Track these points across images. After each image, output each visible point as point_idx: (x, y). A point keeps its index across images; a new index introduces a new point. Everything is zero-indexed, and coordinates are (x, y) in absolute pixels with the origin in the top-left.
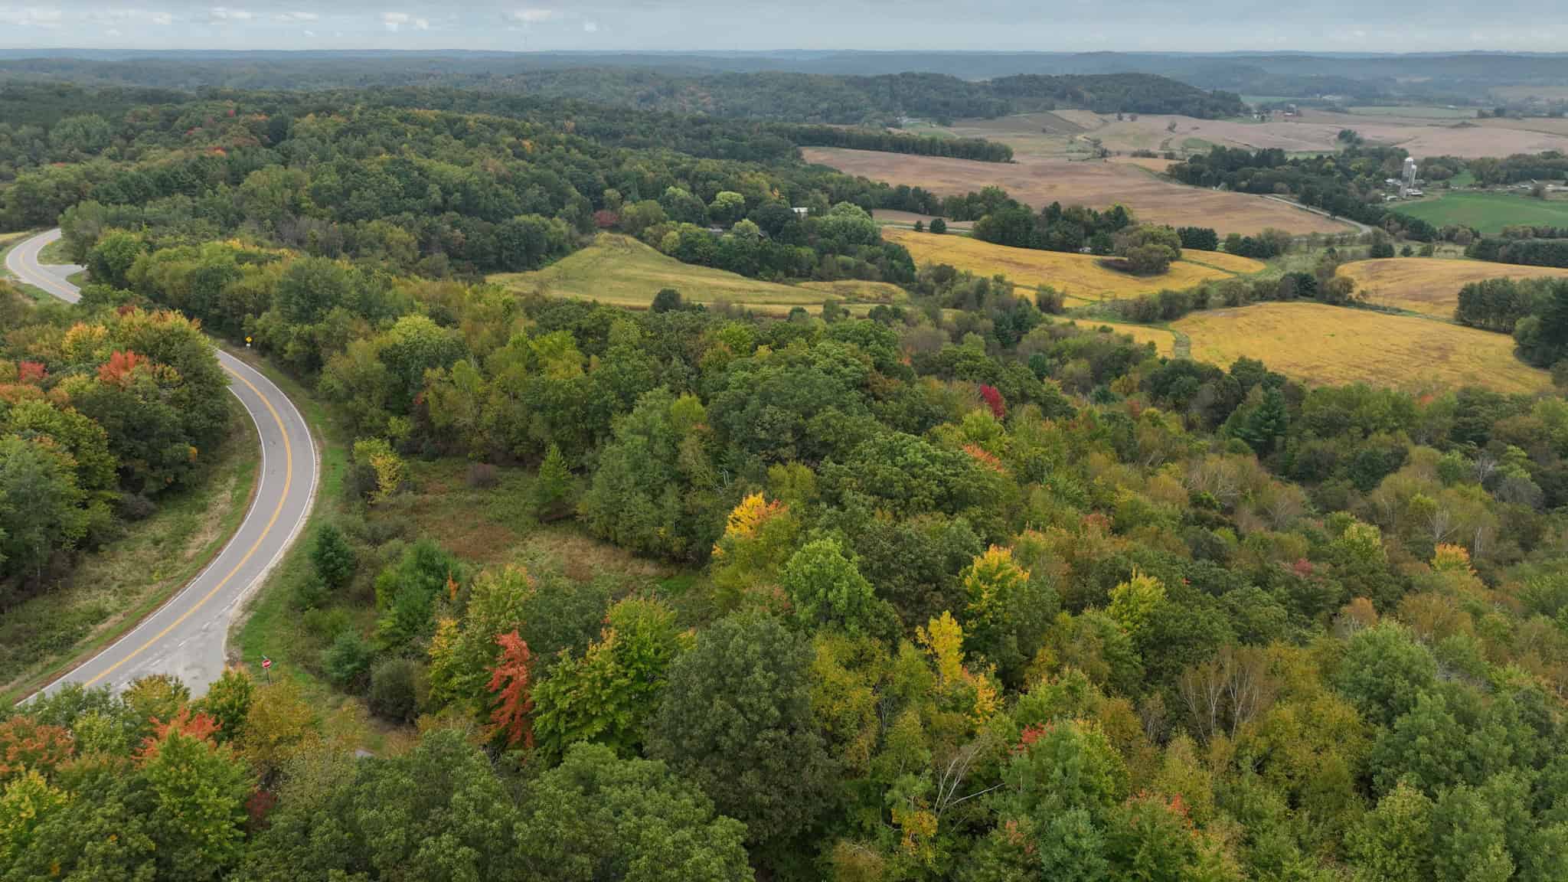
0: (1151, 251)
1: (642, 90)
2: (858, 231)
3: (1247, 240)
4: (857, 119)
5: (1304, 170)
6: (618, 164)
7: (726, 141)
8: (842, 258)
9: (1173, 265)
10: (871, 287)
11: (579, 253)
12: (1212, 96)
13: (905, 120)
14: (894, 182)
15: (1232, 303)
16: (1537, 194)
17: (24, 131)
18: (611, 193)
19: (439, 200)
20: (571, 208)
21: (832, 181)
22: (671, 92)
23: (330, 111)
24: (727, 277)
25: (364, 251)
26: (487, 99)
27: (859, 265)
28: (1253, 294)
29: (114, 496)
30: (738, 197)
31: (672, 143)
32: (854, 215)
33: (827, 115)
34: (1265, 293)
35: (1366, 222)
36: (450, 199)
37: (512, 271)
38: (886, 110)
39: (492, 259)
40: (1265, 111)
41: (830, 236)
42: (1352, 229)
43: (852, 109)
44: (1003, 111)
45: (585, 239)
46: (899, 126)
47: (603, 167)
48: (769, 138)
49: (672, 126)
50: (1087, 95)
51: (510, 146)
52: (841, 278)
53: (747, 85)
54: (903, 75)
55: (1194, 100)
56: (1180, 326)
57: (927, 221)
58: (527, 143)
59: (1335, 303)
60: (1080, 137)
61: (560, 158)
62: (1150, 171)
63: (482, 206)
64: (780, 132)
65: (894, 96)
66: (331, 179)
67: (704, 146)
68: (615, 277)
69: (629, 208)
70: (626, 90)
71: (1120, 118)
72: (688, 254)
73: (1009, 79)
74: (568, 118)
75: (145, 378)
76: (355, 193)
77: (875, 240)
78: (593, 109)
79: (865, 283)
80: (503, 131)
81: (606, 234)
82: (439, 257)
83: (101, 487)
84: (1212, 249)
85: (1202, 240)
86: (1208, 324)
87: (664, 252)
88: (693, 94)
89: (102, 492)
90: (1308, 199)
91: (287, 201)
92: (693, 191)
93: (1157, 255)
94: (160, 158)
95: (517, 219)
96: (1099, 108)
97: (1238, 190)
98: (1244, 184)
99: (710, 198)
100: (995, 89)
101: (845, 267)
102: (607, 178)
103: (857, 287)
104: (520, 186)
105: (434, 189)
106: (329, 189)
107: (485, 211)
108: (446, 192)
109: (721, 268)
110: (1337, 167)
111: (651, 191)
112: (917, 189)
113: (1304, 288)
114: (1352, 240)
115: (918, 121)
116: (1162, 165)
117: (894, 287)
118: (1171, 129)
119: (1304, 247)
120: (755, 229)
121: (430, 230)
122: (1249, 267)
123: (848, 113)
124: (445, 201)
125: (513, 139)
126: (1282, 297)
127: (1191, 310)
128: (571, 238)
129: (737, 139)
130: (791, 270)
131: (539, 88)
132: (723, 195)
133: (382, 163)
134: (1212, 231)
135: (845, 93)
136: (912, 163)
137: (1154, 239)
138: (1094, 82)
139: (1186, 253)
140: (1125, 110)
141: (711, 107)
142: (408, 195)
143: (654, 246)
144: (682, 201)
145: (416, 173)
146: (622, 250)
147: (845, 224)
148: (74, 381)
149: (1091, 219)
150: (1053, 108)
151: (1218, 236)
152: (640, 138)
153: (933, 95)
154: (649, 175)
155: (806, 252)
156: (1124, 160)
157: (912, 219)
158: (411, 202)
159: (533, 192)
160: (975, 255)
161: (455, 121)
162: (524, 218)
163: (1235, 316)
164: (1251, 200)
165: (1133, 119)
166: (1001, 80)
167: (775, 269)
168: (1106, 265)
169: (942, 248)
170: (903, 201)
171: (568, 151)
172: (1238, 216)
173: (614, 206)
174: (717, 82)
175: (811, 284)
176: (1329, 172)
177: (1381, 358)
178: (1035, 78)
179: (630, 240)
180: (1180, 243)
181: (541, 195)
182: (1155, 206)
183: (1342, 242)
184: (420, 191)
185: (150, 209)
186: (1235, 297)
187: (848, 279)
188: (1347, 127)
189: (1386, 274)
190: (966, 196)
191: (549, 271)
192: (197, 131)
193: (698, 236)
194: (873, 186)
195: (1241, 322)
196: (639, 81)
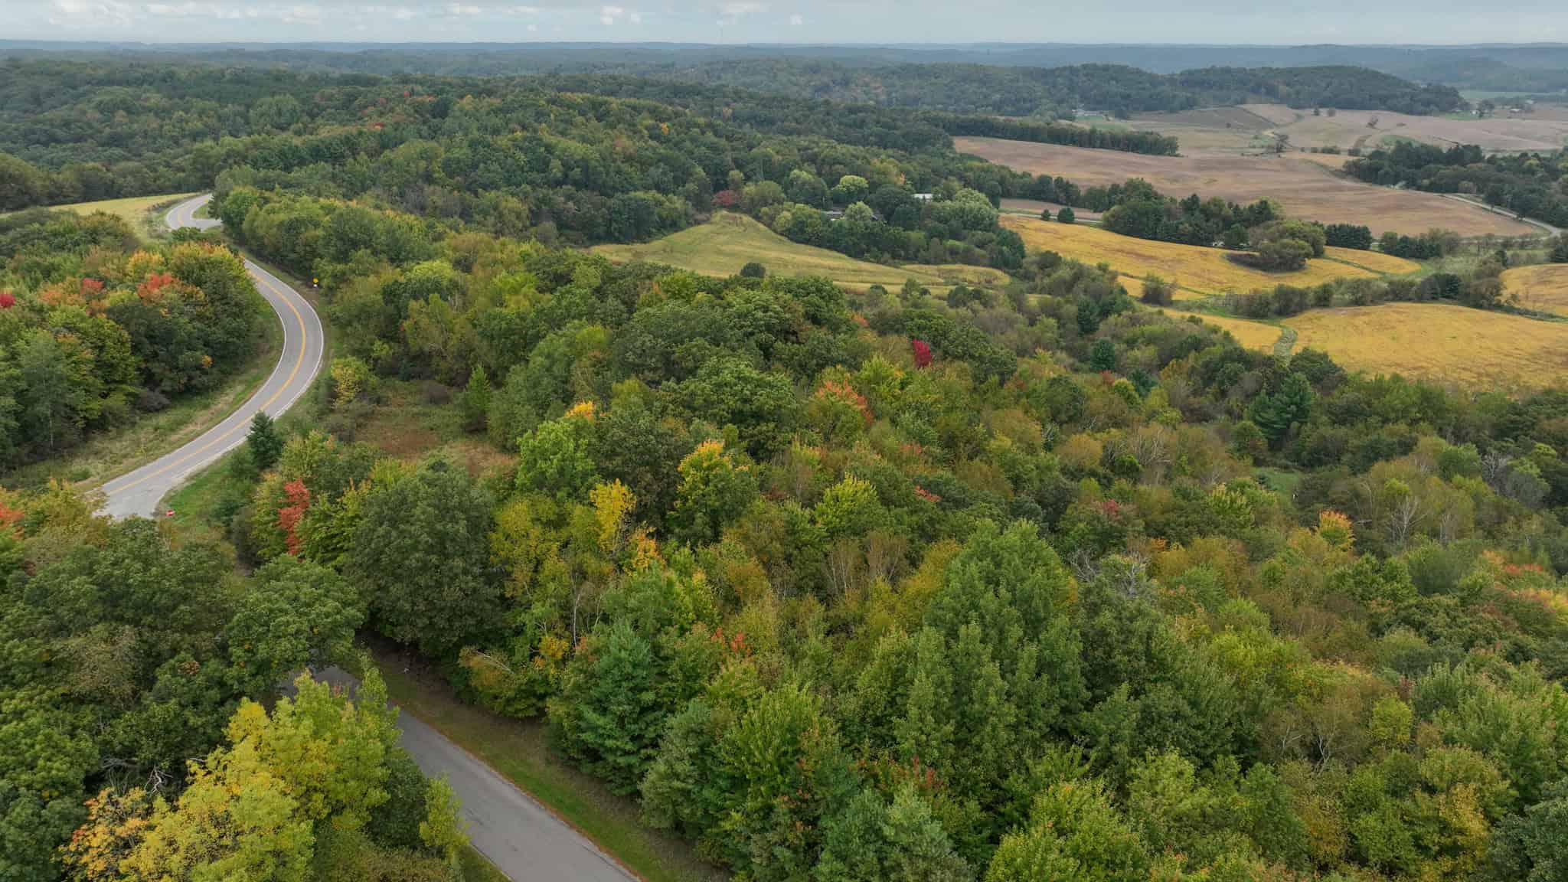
0: (1285, 246)
1: (817, 80)
2: (975, 217)
3: (1405, 239)
4: (1030, 111)
5: (1500, 169)
6: (751, 147)
7: (877, 129)
8: (951, 242)
9: (1310, 262)
10: (975, 272)
11: (692, 229)
12: (1425, 90)
13: (1080, 113)
14: (1037, 172)
15: (1358, 302)
17: (230, 109)
18: (736, 174)
19: (559, 175)
20: (691, 186)
21: (971, 169)
22: (846, 83)
23: (490, 93)
24: (835, 258)
25: (477, 217)
26: (652, 85)
27: (967, 251)
28: (1387, 293)
29: (131, 389)
30: (862, 181)
31: (824, 130)
32: (976, 201)
33: (998, 107)
34: (1399, 292)
35: (1559, 225)
36: (571, 174)
37: (618, 241)
38: (1060, 102)
39: (601, 230)
40: (1486, 108)
41: (945, 221)
42: (1538, 231)
43: (1025, 100)
44: (1190, 104)
45: (700, 217)
46: (1072, 119)
47: (734, 149)
48: (925, 127)
49: (828, 114)
50: (1283, 89)
51: (647, 128)
52: (946, 262)
53: (920, 76)
54: (1085, 67)
55: (1403, 95)
56: (1290, 323)
57: (1055, 210)
58: (664, 126)
59: (1480, 307)
60: (1268, 133)
61: (693, 140)
62: (1323, 166)
63: (600, 182)
64: (934, 121)
65: (1072, 88)
66: (461, 152)
67: (856, 133)
68: (720, 252)
69: (750, 189)
70: (802, 80)
71: (1317, 113)
72: (799, 234)
73: (1200, 71)
74: (727, 105)
75: (171, 295)
76: (482, 165)
77: (991, 226)
78: (752, 96)
79: (972, 268)
80: (645, 114)
81: (724, 212)
82: (549, 226)
83: (122, 382)
84: (1365, 248)
85: (1354, 238)
86: (1324, 321)
87: (775, 231)
88: (867, 85)
89: (124, 386)
90: (1494, 199)
91: (421, 171)
92: (819, 174)
93: (1291, 251)
94: (329, 132)
95: (632, 194)
96: (1295, 102)
97: (1419, 188)
98: (1426, 182)
99: (833, 182)
100: (1182, 83)
101: (953, 252)
102: (735, 160)
103: (961, 271)
104: (644, 164)
105: (556, 166)
106: (458, 161)
107: (604, 185)
108: (567, 167)
109: (829, 248)
110: (1542, 166)
111: (775, 173)
112: (1059, 180)
113: (1447, 290)
114: (1535, 244)
115: (1095, 113)
116: (1339, 161)
117: (998, 273)
118: (1372, 125)
119: (1473, 249)
120: (869, 211)
121: (543, 201)
122: (1400, 267)
123: (1021, 105)
124: (566, 176)
125: (650, 122)
126: (1420, 299)
127: (1313, 306)
128: (686, 214)
129: (890, 128)
130: (898, 253)
131: (719, 78)
132: (847, 179)
133: (515, 140)
134: (1365, 228)
135: (1020, 84)
136: (1065, 154)
137: (1293, 234)
138: (1292, 75)
139: (1330, 250)
140: (1323, 105)
141: (883, 98)
142: (532, 169)
143: (769, 226)
144: (804, 184)
145: (542, 149)
146: (736, 228)
147: (962, 210)
148: (117, 296)
149: (1231, 212)
150: (1243, 101)
151: (1372, 235)
152: (794, 124)
153: (1113, 87)
154: (777, 158)
155: (916, 235)
156: (1297, 156)
157: (1039, 208)
158: (534, 175)
159: (655, 172)
160: (1096, 245)
161: (601, 104)
162: (640, 194)
163: (1356, 315)
164: (1428, 199)
165: (1331, 114)
166: (1190, 73)
167: (882, 251)
168: (1234, 259)
169: (1063, 238)
170: (1040, 191)
171: (703, 133)
172: (1406, 215)
173: (737, 187)
174: (893, 73)
175: (915, 267)
176: (1531, 171)
177: (1494, 361)
178: (1227, 71)
179: (746, 219)
180: (1324, 240)
181: (664, 173)
182: (1317, 202)
183: (1523, 246)
184: (544, 166)
185: (296, 174)
186: (1362, 296)
187: (954, 262)
189: (1557, 279)
190: (1108, 187)
191: (657, 244)
192: (371, 109)
193: (810, 217)
194: (1014, 176)
195: (1359, 321)
196: (815, 72)
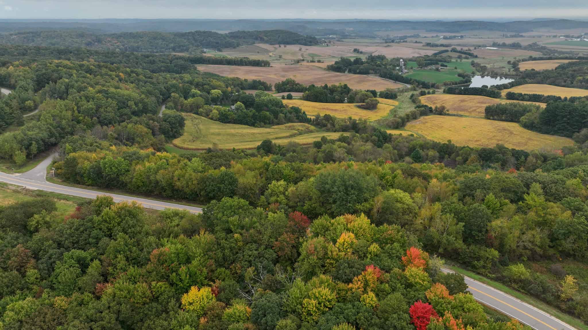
0: (372, 101)
9: (378, 105)
13: (205, 50)
16: (437, 70)
30: (219, 92)
35: (405, 83)
44: (239, 45)
48: (182, 62)
50: (265, 38)
56: (409, 129)
57: (286, 95)
62: (320, 67)
71: (280, 46)
73: (234, 32)
87: (212, 119)
90: (384, 76)
92: (200, 90)
96: (271, 43)
99: (209, 93)
100: (231, 37)
115: (209, 50)
116: (324, 65)
118: (300, 50)
123: (182, 48)
131: (33, 41)
132: (213, 92)
138: (266, 33)
140: (281, 43)
142: (120, 107)
143: (207, 117)
150: (254, 43)
164: (367, 77)
165: (285, 47)
167: (259, 122)
168: (359, 107)
173: (176, 100)
174: (121, 36)
188: (356, 47)
